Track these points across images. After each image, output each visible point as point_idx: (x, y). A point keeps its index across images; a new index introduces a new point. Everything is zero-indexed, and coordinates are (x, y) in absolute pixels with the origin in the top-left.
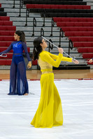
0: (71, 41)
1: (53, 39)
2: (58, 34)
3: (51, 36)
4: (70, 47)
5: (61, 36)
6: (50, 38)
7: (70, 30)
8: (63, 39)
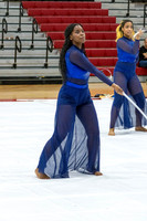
0: (49, 39)
1: (22, 36)
2: (30, 28)
3: (19, 30)
4: (48, 49)
5: (34, 31)
6: (18, 34)
7: (48, 22)
8: (37, 36)
